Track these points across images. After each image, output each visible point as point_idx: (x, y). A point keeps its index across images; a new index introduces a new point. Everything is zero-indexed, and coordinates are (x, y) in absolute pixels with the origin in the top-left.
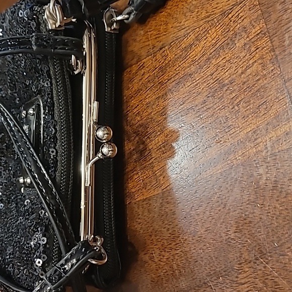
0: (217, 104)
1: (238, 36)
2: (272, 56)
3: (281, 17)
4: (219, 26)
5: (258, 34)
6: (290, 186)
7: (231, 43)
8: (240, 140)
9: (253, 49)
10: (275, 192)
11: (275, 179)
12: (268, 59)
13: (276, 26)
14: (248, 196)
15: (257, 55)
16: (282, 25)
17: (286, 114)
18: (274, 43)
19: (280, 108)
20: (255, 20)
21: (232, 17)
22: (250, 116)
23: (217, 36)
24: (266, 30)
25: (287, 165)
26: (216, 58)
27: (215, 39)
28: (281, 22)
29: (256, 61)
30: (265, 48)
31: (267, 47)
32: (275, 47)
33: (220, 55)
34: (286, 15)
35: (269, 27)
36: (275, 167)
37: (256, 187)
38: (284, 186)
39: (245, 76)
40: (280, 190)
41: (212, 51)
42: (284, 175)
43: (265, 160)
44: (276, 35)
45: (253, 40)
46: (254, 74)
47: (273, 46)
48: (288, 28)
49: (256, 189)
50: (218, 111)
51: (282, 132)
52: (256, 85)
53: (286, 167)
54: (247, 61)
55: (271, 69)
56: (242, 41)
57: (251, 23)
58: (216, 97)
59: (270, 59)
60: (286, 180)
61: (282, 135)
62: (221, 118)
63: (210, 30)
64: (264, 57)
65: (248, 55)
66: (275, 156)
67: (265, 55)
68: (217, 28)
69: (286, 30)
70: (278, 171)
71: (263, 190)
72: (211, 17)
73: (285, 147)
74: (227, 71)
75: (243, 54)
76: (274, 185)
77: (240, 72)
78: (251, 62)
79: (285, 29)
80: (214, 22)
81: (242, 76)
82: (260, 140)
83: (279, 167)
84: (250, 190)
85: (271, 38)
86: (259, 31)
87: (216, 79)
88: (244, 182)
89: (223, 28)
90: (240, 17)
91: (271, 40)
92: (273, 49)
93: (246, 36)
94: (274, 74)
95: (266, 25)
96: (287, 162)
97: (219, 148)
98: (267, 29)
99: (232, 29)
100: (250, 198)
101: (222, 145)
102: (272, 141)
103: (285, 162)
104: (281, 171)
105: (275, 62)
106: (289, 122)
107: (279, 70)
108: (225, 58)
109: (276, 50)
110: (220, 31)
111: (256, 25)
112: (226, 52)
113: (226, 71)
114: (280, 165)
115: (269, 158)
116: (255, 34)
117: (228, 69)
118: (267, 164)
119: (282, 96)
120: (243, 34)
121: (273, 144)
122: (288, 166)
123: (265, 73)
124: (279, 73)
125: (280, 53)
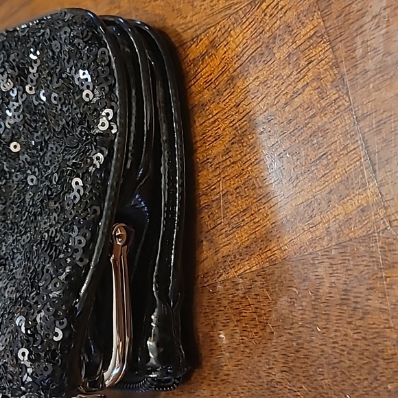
0: (247, 156)
1: (277, 41)
2: (335, 75)
3: (348, 8)
4: (248, 23)
5: (311, 37)
6: (370, 299)
7: (266, 53)
8: (286, 217)
9: (303, 63)
10: (345, 308)
11: (345, 286)
12: (328, 81)
13: (340, 23)
14: (300, 312)
15: (310, 74)
16: (350, 21)
17: (361, 176)
18: (337, 53)
19: (351, 165)
20: (305, 13)
21: (268, 7)
22: (301, 178)
23: (245, 41)
24: (324, 30)
25: (365, 263)
26: (243, 78)
27: (241, 45)
28: (347, 17)
29: (308, 83)
30: (324, 62)
31: (327, 60)
32: (339, 60)
33: (249, 73)
34: (357, 4)
35: (328, 25)
36: (344, 267)
37: (313, 298)
38: (359, 300)
39: (291, 109)
40: (354, 305)
41: (236, 66)
42: (359, 281)
43: (326, 253)
44: (342, 38)
45: (302, 48)
46: (306, 107)
47: (336, 58)
48: (361, 27)
49: (314, 301)
50: (249, 168)
51: (354, 207)
52: (310, 125)
53: (362, 268)
54: (293, 84)
55: (334, 98)
56: (285, 50)
57: (298, 18)
58: (245, 144)
59: (331, 80)
60: (363, 289)
61: (354, 213)
62: (254, 179)
63: (234, 29)
64: (322, 76)
65: (295, 73)
66: (345, 246)
67: (323, 74)
68: (244, 27)
69: (357, 30)
70: (349, 272)
71: (326, 304)
72: (233, 8)
73: (359, 233)
74: (262, 100)
75: (287, 71)
76: (343, 297)
77: (283, 101)
78: (300, 85)
79: (355, 29)
80: (239, 16)
81: (287, 109)
82: (318, 218)
83: (351, 267)
84: (304, 304)
85: (333, 44)
86: (312, 32)
87: (244, 113)
88: (295, 290)
89: (254, 27)
90: (280, 7)
91: (332, 48)
92: (337, 63)
93: (291, 41)
94: (340, 106)
95: (323, 21)
96: (364, 258)
97: (253, 229)
98: (326, 28)
99: (268, 28)
100: (304, 317)
101: (256, 225)
102: (338, 221)
103: (360, 259)
104: (355, 274)
105: (341, 86)
106: (365, 190)
107: (347, 99)
108: (258, 77)
109: (340, 64)
110: (249, 32)
111: (307, 21)
112: (260, 68)
113: (259, 100)
114: (351, 262)
115: (333, 250)
116: (306, 37)
117: (263, 96)
118: (330, 260)
119: (353, 144)
120: (287, 37)
121: (340, 227)
122: (366, 266)
123: (323, 104)
124: (347, 104)
125: (349, 70)
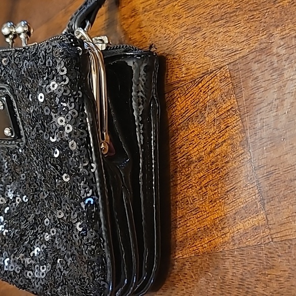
0: (184, 182)
1: (207, 109)
2: (242, 137)
3: (253, 95)
4: (189, 94)
5: (228, 111)
6: (257, 287)
7: (200, 116)
8: (207, 226)
9: (223, 126)
10: (241, 291)
11: (242, 276)
12: (237, 141)
13: (247, 104)
14: (213, 289)
15: (227, 134)
16: (254, 104)
17: (255, 206)
18: (245, 123)
19: (249, 198)
20: (226, 94)
21: (202, 86)
22: (218, 201)
23: (187, 106)
24: (237, 108)
25: (255, 263)
26: (184, 130)
27: (184, 108)
28: (252, 101)
29: (225, 140)
30: (236, 128)
31: (238, 127)
32: (246, 128)
33: (188, 128)
34: (258, 94)
35: (240, 104)
36: (242, 263)
37: (221, 281)
38: (250, 286)
39: (214, 156)
40: (246, 289)
41: (180, 121)
42: (251, 274)
43: (231, 253)
44: (248, 114)
45: (222, 117)
46: (223, 155)
47: (244, 127)
48: (261, 109)
49: (221, 283)
50: (185, 190)
51: (250, 226)
52: (225, 168)
53: (253, 266)
54: (216, 139)
55: (241, 152)
56: (213, 116)
57: (221, 97)
58: (183, 174)
59: (240, 140)
60: (253, 280)
61: (250, 229)
62: (188, 198)
63: (180, 97)
64: (234, 137)
65: (217, 132)
66: (243, 250)
67: (235, 135)
68: (187, 97)
69: (257, 111)
70: (245, 268)
71: (229, 287)
72: (180, 83)
73: (252, 243)
74: (196, 146)
75: (212, 131)
76: (240, 283)
77: (209, 150)
78: (220, 141)
79: (256, 110)
80: (184, 89)
81: (211, 155)
82: (227, 229)
83: (246, 264)
84: (215, 284)
85: (242, 117)
86: (230, 108)
87: (184, 153)
88: (210, 274)
89: (193, 98)
90: (210, 88)
91: (242, 119)
92: (244, 130)
93: (216, 111)
94: (244, 158)
95: (237, 101)
96: (254, 260)
97: (186, 231)
98: (238, 106)
99: (202, 100)
100: (215, 292)
101: (188, 228)
102: (239, 233)
103: (252, 260)
104: (249, 269)
105: (245, 145)
106: (258, 215)
107: (249, 154)
108: (194, 131)
109: (246, 131)
110: (190, 101)
111: (227, 100)
112: (196, 125)
113: (194, 146)
114: (247, 261)
115: (236, 252)
116: (225, 110)
117: (196, 144)
118: (233, 258)
119: (251, 184)
120: (214, 108)
121: (241, 237)
122: (256, 265)
123: (234, 155)
124: (249, 158)
125: (251, 136)
